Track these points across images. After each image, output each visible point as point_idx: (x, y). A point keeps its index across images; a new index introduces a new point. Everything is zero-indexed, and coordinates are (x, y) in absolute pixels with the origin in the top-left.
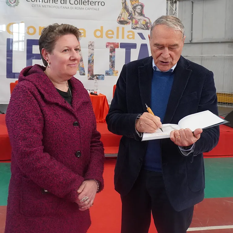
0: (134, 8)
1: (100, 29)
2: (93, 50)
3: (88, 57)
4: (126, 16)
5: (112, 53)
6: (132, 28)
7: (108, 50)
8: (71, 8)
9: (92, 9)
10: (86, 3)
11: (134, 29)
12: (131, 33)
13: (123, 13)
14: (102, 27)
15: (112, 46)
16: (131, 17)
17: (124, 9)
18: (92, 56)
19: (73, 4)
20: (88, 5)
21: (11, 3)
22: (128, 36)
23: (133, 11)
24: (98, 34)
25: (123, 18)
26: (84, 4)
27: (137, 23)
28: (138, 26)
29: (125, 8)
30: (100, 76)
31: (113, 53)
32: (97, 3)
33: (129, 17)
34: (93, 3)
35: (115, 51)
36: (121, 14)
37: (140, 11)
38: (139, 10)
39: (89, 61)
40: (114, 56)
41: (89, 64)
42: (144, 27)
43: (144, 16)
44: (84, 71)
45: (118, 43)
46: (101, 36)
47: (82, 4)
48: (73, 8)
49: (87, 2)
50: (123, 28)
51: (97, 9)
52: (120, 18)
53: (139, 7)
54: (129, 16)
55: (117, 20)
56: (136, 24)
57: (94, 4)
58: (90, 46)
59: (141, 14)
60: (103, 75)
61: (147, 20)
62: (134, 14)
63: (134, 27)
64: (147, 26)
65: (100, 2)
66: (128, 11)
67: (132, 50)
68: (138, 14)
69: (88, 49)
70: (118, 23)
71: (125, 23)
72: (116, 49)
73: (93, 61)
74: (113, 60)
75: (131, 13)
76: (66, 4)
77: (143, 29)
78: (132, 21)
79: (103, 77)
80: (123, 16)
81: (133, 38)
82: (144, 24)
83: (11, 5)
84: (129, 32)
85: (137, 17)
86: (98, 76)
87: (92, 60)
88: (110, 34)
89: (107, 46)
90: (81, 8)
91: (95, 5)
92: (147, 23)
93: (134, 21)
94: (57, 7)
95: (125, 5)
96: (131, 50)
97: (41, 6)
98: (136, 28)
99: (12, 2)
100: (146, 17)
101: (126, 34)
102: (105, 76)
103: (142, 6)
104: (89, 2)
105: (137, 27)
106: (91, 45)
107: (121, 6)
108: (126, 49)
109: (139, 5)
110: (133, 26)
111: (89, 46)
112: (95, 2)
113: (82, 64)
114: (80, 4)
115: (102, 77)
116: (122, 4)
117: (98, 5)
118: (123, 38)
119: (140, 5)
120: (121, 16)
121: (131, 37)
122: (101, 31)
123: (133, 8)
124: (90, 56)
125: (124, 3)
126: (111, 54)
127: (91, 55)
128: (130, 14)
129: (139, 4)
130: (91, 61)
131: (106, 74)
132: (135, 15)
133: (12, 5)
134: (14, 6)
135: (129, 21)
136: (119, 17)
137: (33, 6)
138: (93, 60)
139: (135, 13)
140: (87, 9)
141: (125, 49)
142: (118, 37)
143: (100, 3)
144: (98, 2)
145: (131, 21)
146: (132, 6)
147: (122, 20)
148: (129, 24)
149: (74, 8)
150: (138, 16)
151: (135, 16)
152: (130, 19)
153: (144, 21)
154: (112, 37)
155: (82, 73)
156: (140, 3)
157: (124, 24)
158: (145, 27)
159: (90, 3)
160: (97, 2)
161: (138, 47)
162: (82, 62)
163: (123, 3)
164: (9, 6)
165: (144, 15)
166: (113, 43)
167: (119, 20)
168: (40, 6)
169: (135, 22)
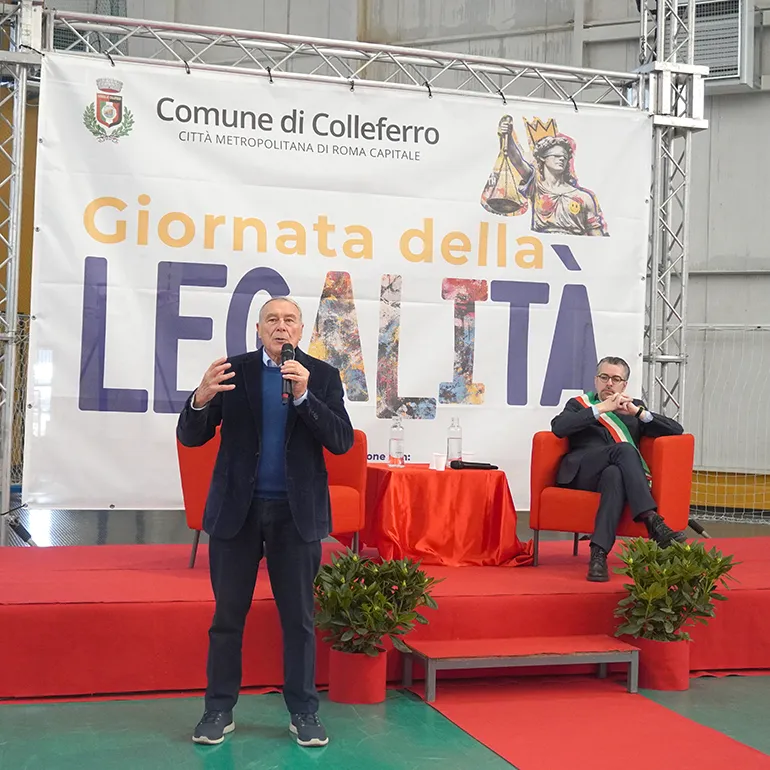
0: (542, 153)
1: (422, 229)
2: (398, 305)
3: (379, 334)
4: (511, 183)
5: (462, 319)
6: (533, 229)
7: (450, 305)
8: (321, 149)
9: (395, 153)
10: (373, 130)
11: (540, 230)
12: (530, 247)
13: (503, 173)
14: (429, 222)
15: (463, 291)
16: (528, 188)
17: (506, 156)
18: (393, 328)
19: (326, 134)
20: (380, 138)
21: (106, 124)
22: (519, 258)
23: (536, 165)
24: (416, 246)
25: (501, 191)
26: (367, 134)
27: (550, 208)
28: (553, 219)
29: (510, 151)
30: (422, 405)
31: (465, 318)
32: (411, 133)
33: (524, 188)
34: (399, 132)
35: (474, 311)
36: (497, 176)
37: (562, 165)
38: (558, 160)
39: (382, 347)
40: (472, 330)
41: (384, 359)
42: (575, 225)
43: (574, 184)
44: (364, 386)
45: (484, 282)
46: (427, 256)
47: (357, 136)
48: (326, 149)
49: (377, 128)
50: (502, 228)
51: (413, 156)
52: (491, 188)
53: (558, 150)
54: (521, 184)
55: (483, 197)
56: (547, 214)
57: (401, 136)
58: (386, 292)
59: (565, 176)
60: (433, 402)
61: (587, 200)
62: (539, 175)
63: (540, 223)
64: (586, 222)
65: (422, 128)
66: (518, 164)
67: (534, 309)
68: (553, 178)
69: (379, 301)
70: (486, 208)
71: (509, 208)
72: (479, 305)
73: (395, 349)
74: (466, 345)
75: (531, 174)
76: (301, 132)
77: (570, 230)
78: (533, 201)
79: (431, 406)
80: (501, 185)
81: (538, 263)
82: (575, 214)
83: (103, 130)
84: (521, 241)
85: (551, 186)
86: (413, 405)
87: (392, 344)
88: (457, 248)
89: (445, 293)
90: (354, 150)
91: (405, 140)
92: (585, 211)
93: (540, 202)
94: (269, 144)
95: (510, 140)
96: (530, 309)
97: (214, 139)
98: (548, 227)
99: (109, 121)
100: (581, 189)
101: (512, 249)
102: (438, 405)
103: (568, 147)
104: (384, 130)
105: (551, 225)
106: (390, 287)
107: (495, 146)
108: (511, 306)
109: (557, 144)
110: (536, 219)
111: (382, 292)
112: (405, 130)
113: (358, 357)
114: (349, 136)
115: (429, 408)
116: (499, 137)
117: (416, 141)
118: (502, 262)
119: (562, 144)
120: (494, 181)
121: (528, 259)
122: (427, 236)
123: (535, 155)
124: (387, 328)
125: (504, 134)
126: (459, 323)
127: (391, 326)
128: (527, 177)
129: (559, 139)
130: (388, 349)
131: (441, 396)
132: (544, 179)
133: (109, 131)
134: (115, 135)
135: (523, 200)
136: (487, 186)
137: (184, 136)
138: (397, 342)
139: (542, 173)
140: (375, 153)
141: (509, 303)
142: (482, 261)
143: (421, 134)
144: (417, 130)
145: (529, 200)
146: (532, 145)
147: (498, 195)
148: (523, 213)
149: (330, 150)
150: (554, 184)
151: (543, 183)
152: (524, 194)
153: (575, 203)
154: (463, 260)
155: (355, 394)
156: (561, 135)
157: (505, 212)
158: (576, 222)
159: (388, 132)
160: (411, 127)
161: (556, 296)
162: (356, 352)
163: (502, 136)
164: (95, 133)
165: (575, 181)
166: (467, 283)
167: (487, 195)
168: (208, 138)
169: (544, 206)
